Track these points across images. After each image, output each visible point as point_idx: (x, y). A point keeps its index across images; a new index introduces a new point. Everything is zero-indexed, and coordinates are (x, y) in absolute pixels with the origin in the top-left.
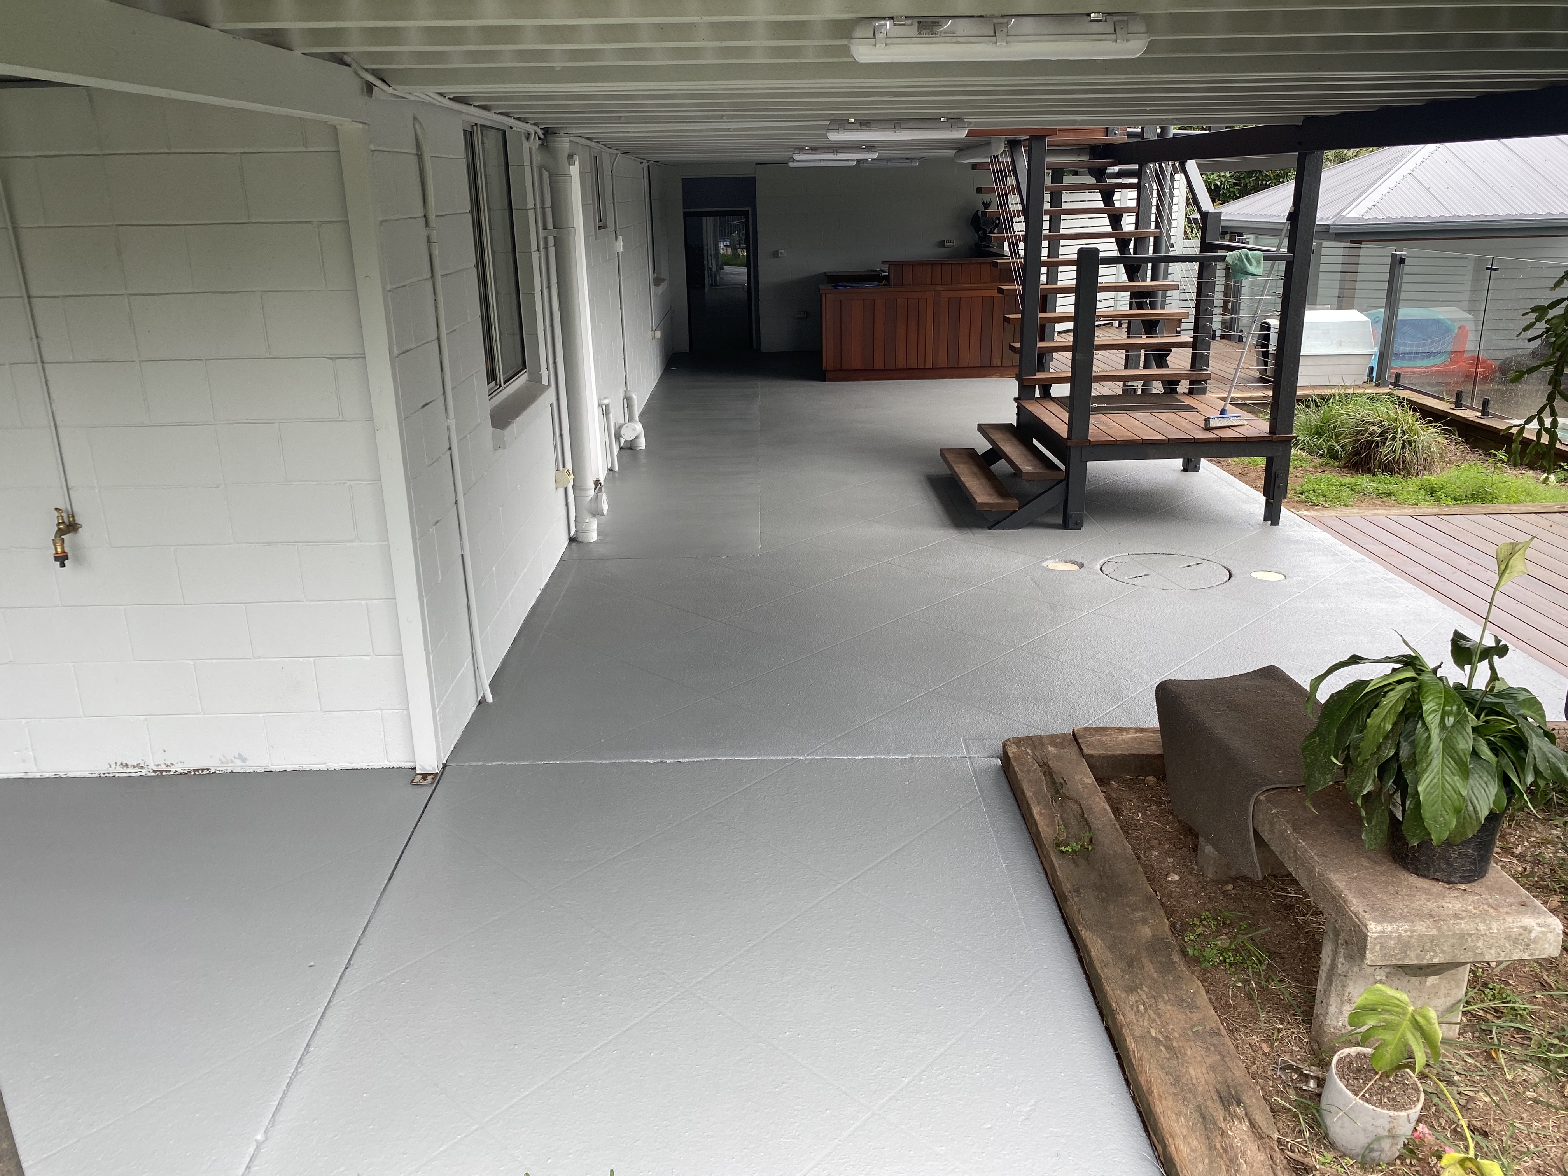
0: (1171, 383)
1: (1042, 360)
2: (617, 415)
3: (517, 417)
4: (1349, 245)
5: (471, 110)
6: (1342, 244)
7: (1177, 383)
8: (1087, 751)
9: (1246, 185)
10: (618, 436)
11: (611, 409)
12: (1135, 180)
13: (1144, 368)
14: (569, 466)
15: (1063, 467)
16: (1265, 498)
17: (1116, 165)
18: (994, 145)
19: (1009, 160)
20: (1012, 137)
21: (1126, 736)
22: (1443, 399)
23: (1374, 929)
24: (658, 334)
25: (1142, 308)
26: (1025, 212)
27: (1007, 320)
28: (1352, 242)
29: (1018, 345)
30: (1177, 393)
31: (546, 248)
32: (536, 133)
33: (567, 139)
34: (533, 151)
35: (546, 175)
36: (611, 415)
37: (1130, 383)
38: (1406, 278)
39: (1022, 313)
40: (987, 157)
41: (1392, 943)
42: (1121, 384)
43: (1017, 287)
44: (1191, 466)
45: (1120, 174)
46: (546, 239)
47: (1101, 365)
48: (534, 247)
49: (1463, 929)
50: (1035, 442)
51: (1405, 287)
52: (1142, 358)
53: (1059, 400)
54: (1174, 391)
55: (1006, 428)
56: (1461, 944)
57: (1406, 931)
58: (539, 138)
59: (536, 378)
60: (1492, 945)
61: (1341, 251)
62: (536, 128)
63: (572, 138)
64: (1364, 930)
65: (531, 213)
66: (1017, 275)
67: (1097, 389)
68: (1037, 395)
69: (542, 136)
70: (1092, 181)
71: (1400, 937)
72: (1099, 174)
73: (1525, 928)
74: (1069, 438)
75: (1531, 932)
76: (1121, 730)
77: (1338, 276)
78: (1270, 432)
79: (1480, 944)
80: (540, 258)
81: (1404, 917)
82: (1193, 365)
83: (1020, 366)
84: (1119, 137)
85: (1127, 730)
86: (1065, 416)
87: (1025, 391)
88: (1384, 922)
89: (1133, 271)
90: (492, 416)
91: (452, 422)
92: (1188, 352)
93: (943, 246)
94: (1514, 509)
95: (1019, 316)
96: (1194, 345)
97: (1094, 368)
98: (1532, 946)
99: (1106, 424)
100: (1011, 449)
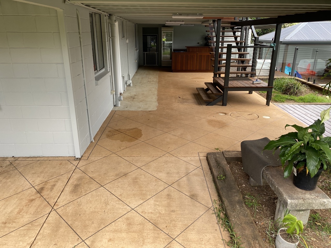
0: (247, 75)
1: (219, 69)
2: (126, 79)
3: (101, 78)
4: (286, 45)
5: (91, 8)
6: (284, 45)
7: (248, 74)
8: (225, 156)
9: (264, 32)
10: (126, 83)
11: (125, 77)
12: (240, 30)
13: (241, 71)
14: (114, 90)
15: (222, 92)
16: (266, 100)
17: (236, 27)
18: (210, 21)
19: (213, 25)
20: (214, 19)
21: (234, 153)
22: (305, 79)
23: (289, 201)
24: (136, 61)
25: (241, 58)
26: (216, 36)
27: (211, 60)
28: (287, 45)
29: (214, 65)
30: (248, 76)
31: (110, 41)
32: (107, 15)
33: (115, 17)
34: (107, 19)
35: (110, 25)
36: (125, 79)
37: (238, 74)
38: (298, 53)
39: (215, 58)
40: (208, 24)
41: (293, 205)
42: (236, 74)
43: (214, 53)
44: (251, 93)
45: (237, 29)
46: (109, 39)
47: (232, 70)
48: (107, 40)
49: (310, 202)
50: (217, 87)
51: (298, 55)
52: (241, 69)
53: (222, 78)
54: (247, 76)
55: (211, 83)
56: (309, 205)
57: (297, 202)
58: (108, 16)
59: (106, 70)
60: (316, 205)
61: (284, 47)
62: (107, 14)
63: (116, 17)
64: (287, 201)
65: (106, 33)
66: (214, 50)
67: (231, 75)
68: (218, 76)
69: (109, 16)
70: (231, 30)
71: (295, 203)
72: (233, 28)
73: (324, 202)
74: (224, 86)
75: (325, 203)
76: (233, 151)
77: (283, 52)
78: (268, 86)
79: (314, 205)
80: (108, 43)
81: (296, 199)
82: (252, 70)
83: (214, 70)
84: (237, 20)
85: (235, 151)
86: (223, 81)
87: (215, 75)
88: (292, 200)
89: (239, 50)
90: (95, 78)
91: (85, 79)
92: (251, 68)
93: (199, 44)
94: (320, 104)
95: (214, 59)
96: (252, 66)
97: (230, 71)
98: (325, 206)
99: (232, 83)
100: (211, 88)
